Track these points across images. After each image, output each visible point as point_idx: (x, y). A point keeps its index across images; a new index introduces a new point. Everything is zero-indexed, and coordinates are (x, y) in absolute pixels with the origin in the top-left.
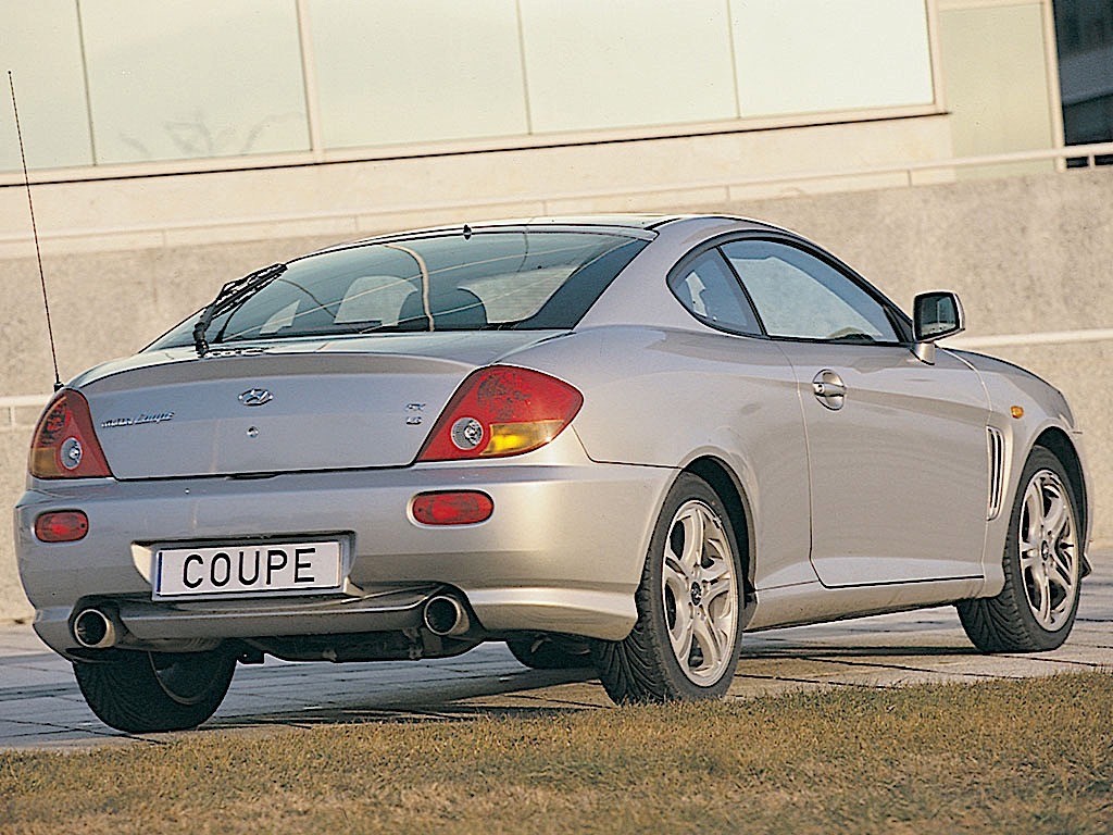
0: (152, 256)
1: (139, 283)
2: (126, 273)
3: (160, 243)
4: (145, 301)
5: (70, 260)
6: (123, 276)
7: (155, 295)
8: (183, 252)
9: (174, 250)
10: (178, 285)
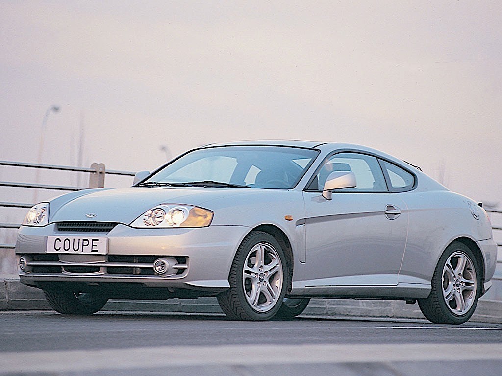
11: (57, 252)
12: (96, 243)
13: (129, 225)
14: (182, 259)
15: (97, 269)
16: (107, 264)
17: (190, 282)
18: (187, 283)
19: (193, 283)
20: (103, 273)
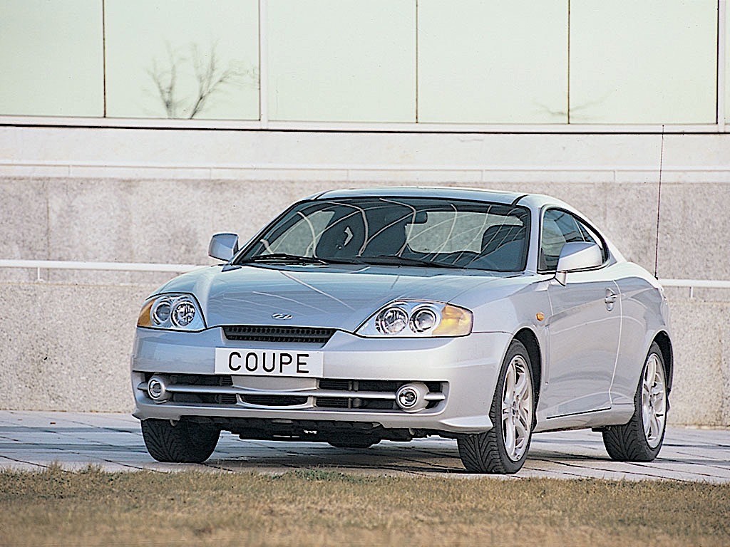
0: (606, 188)
1: (596, 206)
2: (587, 197)
3: (612, 180)
4: (598, 218)
5: (551, 186)
6: (585, 200)
7: (605, 214)
8: (626, 187)
9: (620, 185)
10: (621, 209)
11: (234, 372)
12: (303, 360)
13: (354, 334)
14: (435, 387)
15: (304, 400)
16: (319, 392)
17: (448, 420)
18: (444, 421)
19: (449, 422)
20: (312, 406)
